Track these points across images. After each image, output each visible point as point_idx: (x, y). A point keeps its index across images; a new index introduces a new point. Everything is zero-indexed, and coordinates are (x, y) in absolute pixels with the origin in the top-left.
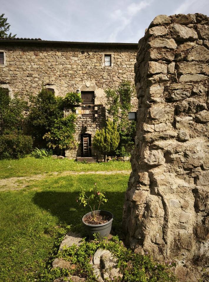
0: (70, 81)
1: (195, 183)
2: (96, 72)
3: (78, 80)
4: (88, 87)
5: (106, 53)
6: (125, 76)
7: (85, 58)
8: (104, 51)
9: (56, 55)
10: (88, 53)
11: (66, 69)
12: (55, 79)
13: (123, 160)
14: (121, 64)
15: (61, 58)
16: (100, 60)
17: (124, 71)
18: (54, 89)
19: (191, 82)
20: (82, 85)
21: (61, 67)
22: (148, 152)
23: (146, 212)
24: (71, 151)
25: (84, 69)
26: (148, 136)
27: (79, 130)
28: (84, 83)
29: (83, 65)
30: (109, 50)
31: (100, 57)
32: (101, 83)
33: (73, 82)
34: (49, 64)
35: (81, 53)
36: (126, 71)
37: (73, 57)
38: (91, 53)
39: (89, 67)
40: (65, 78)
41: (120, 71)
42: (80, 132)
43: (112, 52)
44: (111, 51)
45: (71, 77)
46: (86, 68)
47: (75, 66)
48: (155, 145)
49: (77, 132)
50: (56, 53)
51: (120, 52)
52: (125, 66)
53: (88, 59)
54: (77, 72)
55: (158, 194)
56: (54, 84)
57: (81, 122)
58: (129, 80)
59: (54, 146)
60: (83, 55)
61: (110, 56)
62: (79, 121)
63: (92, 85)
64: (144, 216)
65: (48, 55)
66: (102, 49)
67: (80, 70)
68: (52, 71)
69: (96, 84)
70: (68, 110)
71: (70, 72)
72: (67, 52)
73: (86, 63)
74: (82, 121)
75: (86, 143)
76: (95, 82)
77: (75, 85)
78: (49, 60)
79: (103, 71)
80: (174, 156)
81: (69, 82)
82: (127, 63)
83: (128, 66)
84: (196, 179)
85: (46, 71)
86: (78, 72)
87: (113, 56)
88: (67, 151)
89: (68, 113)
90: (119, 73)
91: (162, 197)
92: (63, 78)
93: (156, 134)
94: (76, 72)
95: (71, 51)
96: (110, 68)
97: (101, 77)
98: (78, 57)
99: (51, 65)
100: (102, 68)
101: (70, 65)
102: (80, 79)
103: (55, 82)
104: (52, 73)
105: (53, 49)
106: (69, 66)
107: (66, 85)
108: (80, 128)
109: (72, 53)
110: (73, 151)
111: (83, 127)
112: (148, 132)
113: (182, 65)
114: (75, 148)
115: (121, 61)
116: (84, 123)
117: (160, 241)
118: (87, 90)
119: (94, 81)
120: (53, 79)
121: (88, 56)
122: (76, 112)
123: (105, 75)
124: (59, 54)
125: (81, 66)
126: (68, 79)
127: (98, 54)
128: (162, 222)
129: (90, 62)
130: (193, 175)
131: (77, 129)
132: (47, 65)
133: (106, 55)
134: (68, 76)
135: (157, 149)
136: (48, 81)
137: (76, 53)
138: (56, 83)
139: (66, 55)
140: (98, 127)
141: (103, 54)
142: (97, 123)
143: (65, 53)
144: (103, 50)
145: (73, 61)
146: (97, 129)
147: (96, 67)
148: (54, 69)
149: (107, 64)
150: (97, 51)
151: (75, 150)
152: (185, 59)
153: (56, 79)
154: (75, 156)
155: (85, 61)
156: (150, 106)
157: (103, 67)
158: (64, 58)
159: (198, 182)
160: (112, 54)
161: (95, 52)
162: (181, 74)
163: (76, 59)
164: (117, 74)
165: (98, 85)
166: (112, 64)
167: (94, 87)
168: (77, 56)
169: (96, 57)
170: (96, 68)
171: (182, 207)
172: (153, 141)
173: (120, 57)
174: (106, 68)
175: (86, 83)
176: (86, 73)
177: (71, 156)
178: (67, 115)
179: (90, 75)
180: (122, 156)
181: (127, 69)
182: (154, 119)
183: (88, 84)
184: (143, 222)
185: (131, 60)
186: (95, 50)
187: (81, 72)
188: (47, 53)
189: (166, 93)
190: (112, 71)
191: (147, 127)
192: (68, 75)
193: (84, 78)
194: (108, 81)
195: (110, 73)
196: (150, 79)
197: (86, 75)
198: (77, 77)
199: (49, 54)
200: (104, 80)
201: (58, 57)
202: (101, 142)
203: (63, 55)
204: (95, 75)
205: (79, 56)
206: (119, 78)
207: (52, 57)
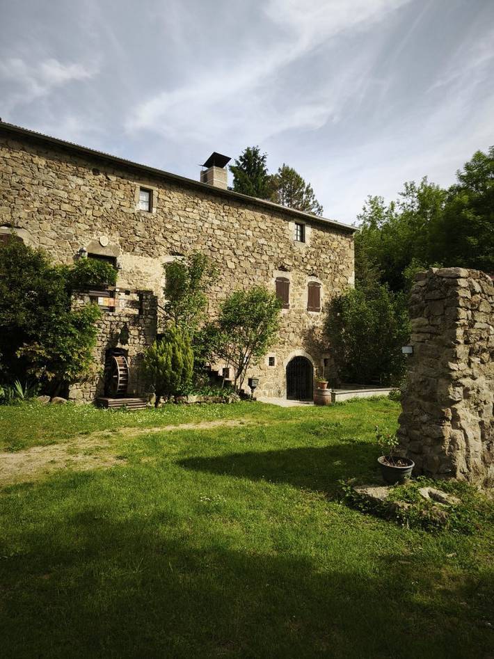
0: (63, 228)
1: (480, 416)
2: (123, 220)
3: (82, 227)
4: (103, 246)
5: (142, 185)
6: (176, 237)
7: (100, 185)
8: (139, 180)
9: (33, 163)
10: (106, 175)
11: (55, 198)
12: (26, 217)
13: (186, 403)
14: (170, 213)
15: (46, 171)
16: (131, 197)
17: (175, 228)
18: (24, 238)
19: (480, 328)
20: (91, 241)
21: (44, 191)
22: (452, 389)
23: (452, 446)
24: (83, 386)
25: (97, 208)
26: (454, 374)
27: (103, 340)
28: (95, 237)
29: (94, 198)
30: (150, 181)
31: (132, 191)
32: (132, 243)
33: (72, 231)
34: (14, 180)
35: (91, 172)
36: (179, 228)
37: (73, 175)
38: (113, 178)
39: (108, 206)
40: (51, 217)
41: (169, 226)
42: (105, 344)
43: (154, 186)
44: (153, 184)
45: (65, 217)
46: (102, 206)
47: (76, 197)
48: (459, 383)
49: (100, 343)
50: (33, 159)
51: (170, 190)
52: (176, 218)
53: (107, 188)
54: (80, 211)
55: (461, 428)
56: (23, 227)
57: (109, 323)
58: (183, 245)
59: (51, 376)
60: (96, 177)
61: (150, 192)
62: (105, 322)
63: (112, 244)
64: (450, 450)
65: (13, 158)
66: (135, 175)
67: (87, 208)
68: (21, 196)
69: (121, 244)
70: (81, 296)
71: (66, 207)
72: (61, 162)
73: (102, 195)
74: (111, 321)
75: (123, 368)
76: (118, 238)
77: (74, 238)
78: (16, 169)
79: (136, 220)
80: (471, 392)
81: (61, 229)
82: (180, 212)
83: (182, 219)
84: (480, 413)
85: (5, 193)
86: (84, 211)
87: (155, 193)
88: (75, 386)
89: (82, 302)
90: (166, 229)
91: (464, 430)
92: (48, 217)
93: (460, 372)
94: (79, 209)
95: (70, 163)
96: (149, 216)
97: (132, 231)
98: (83, 178)
99: (18, 182)
100: (134, 214)
101: (66, 191)
102: (88, 227)
103: (27, 223)
104: (19, 201)
105: (25, 147)
106: (64, 195)
107: (53, 234)
108: (105, 335)
109: (72, 168)
110: (88, 385)
111: (111, 333)
112: (454, 370)
113: (476, 314)
114: (93, 380)
115: (171, 207)
116: (114, 327)
117: (466, 470)
118: (102, 252)
119: (116, 236)
120: (23, 214)
121: (106, 183)
122: (99, 301)
123: (140, 227)
124: (42, 162)
125: (90, 199)
126: (59, 222)
127: (128, 183)
128: (465, 453)
129: (110, 195)
130: (479, 410)
131: (100, 338)
132: (9, 180)
133: (142, 189)
134: (61, 215)
135: (459, 386)
136: (7, 218)
137: (80, 169)
138: (29, 226)
139: (58, 168)
140: (141, 336)
141: (138, 185)
142: (140, 328)
143: (55, 164)
144: (137, 178)
145: (74, 186)
146: (140, 339)
147: (122, 208)
148: (27, 193)
149: (143, 206)
150: (126, 176)
151: (93, 384)
152: (477, 310)
153: (31, 216)
154: (91, 396)
155: (100, 190)
156: (454, 347)
157: (136, 212)
158: (51, 174)
159: (483, 415)
160: (155, 190)
161: (122, 178)
162: (476, 322)
163: (80, 182)
164: (163, 230)
165: (124, 247)
166: (154, 210)
167: (115, 249)
168: (82, 176)
169: (123, 189)
170: (122, 211)
171: (475, 438)
172: (458, 378)
173: (168, 199)
174: (143, 215)
175: (101, 238)
176: (102, 217)
177: (83, 398)
178: (78, 306)
179: (110, 223)
180: (184, 395)
181: (181, 224)
182: (458, 359)
183: (105, 240)
184: (451, 455)
185: (187, 209)
186: (121, 174)
187: (89, 212)
188: (11, 153)
189: (466, 336)
190: (153, 223)
191: (453, 366)
192: (60, 212)
193: (95, 225)
194: (146, 241)
195: (150, 225)
196: (457, 323)
197: (100, 220)
198: (80, 221)
199: (14, 155)
200: (138, 239)
201: (38, 168)
202: (167, 367)
203: (50, 167)
204: (120, 223)
205: (87, 177)
206: (165, 238)
207: (23, 164)
